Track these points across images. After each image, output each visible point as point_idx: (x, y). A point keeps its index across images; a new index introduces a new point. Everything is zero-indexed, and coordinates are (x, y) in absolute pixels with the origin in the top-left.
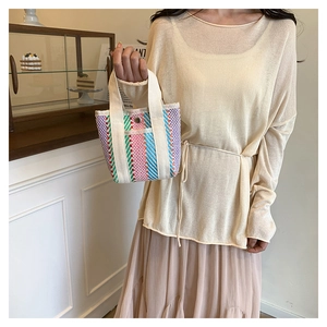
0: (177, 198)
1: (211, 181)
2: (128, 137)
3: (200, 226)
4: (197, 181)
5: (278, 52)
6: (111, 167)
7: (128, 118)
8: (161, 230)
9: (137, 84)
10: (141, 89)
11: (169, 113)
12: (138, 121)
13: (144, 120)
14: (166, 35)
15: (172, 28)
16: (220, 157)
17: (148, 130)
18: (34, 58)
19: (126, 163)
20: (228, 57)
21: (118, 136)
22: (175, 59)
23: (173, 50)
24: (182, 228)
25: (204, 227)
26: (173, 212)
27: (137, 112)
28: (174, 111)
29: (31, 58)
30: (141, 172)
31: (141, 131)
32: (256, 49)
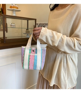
6: (23, 64)
7: (31, 50)
11: (43, 50)
13: (35, 51)
18: (14, 24)
19: (27, 63)
27: (34, 48)
29: (12, 24)
30: (31, 67)
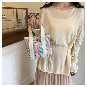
0: (49, 61)
1: (59, 56)
2: (34, 46)
3: (55, 69)
4: (55, 56)
5: (79, 18)
6: (29, 54)
7: (34, 39)
8: (43, 70)
9: (37, 30)
10: (38, 31)
11: (47, 38)
12: (37, 40)
14: (45, 13)
15: (47, 11)
16: (61, 49)
17: (40, 44)
19: (33, 53)
20: (64, 19)
21: (31, 45)
22: (48, 20)
23: (48, 17)
24: (50, 70)
25: (57, 69)
26: (47, 65)
27: (37, 38)
28: (48, 38)
30: (38, 56)
31: (38, 44)
32: (72, 17)
